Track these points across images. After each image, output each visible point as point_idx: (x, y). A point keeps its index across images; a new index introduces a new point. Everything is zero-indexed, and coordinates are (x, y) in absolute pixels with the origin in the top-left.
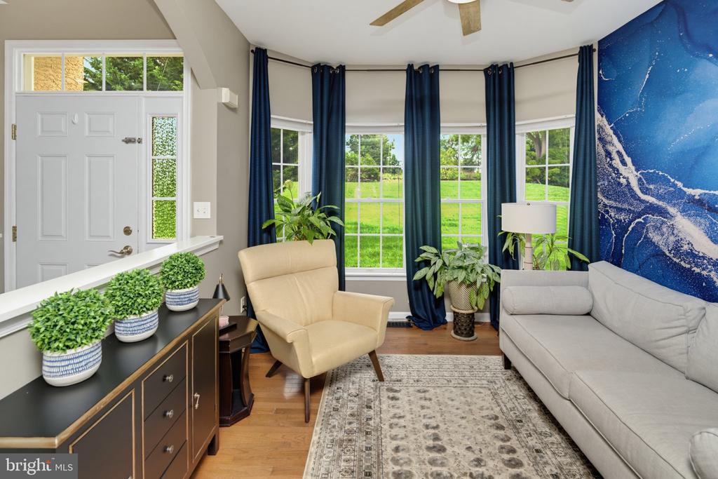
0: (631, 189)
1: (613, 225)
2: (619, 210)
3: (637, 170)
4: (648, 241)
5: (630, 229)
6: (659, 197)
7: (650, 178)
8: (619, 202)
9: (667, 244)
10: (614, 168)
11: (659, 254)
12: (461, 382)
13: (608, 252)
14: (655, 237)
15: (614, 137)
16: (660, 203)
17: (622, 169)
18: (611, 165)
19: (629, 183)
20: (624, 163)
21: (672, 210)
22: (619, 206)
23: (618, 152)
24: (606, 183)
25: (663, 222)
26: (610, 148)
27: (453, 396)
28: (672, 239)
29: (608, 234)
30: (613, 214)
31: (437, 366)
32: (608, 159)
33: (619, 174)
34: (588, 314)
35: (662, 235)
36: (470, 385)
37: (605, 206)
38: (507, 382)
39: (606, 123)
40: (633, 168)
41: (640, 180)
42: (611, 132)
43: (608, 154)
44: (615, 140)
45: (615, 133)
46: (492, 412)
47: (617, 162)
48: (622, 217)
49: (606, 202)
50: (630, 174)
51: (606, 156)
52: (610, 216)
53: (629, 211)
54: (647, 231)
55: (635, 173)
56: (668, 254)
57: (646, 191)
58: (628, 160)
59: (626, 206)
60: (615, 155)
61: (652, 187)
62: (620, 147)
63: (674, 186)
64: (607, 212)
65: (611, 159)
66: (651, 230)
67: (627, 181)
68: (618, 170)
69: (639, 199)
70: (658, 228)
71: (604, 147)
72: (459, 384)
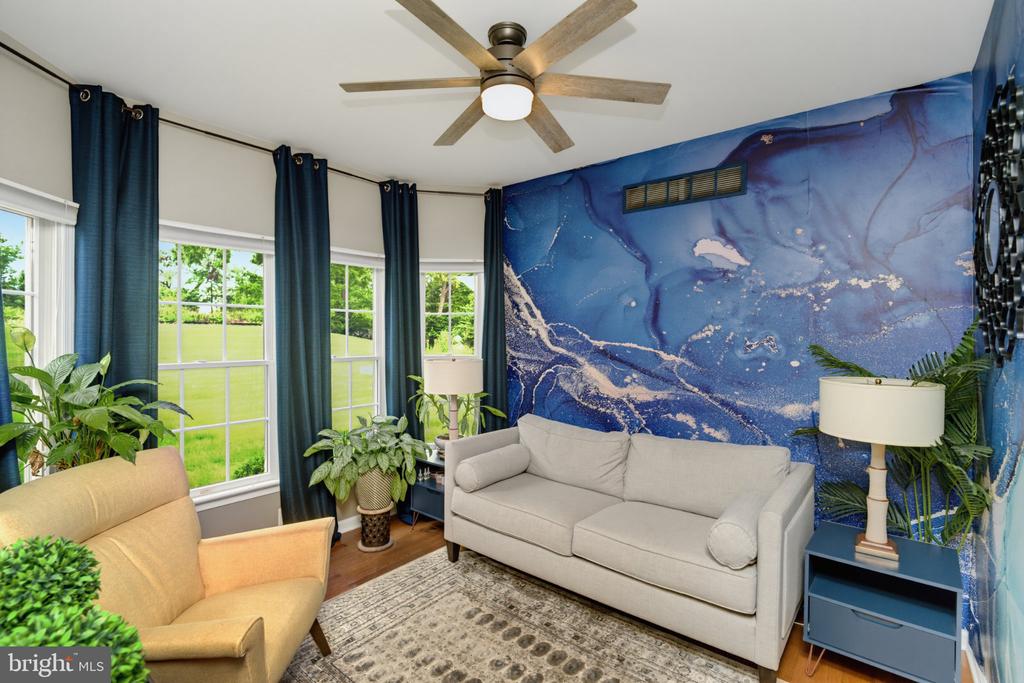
0: (540, 341)
1: (522, 377)
2: (529, 362)
3: (547, 323)
4: (560, 390)
5: (540, 379)
6: (569, 349)
7: (560, 331)
8: (529, 353)
9: (576, 391)
10: (522, 320)
11: (569, 400)
12: (424, 599)
13: (517, 404)
14: (566, 386)
15: (522, 289)
16: (570, 354)
17: (531, 321)
18: (518, 317)
19: (538, 336)
20: (533, 315)
21: (581, 360)
22: (529, 357)
23: (527, 304)
24: (513, 335)
25: (573, 371)
26: (517, 299)
27: (431, 619)
28: (581, 385)
29: (515, 387)
30: (521, 366)
31: (381, 597)
32: (516, 311)
33: (527, 326)
34: (525, 472)
35: (572, 383)
36: (436, 599)
37: (513, 358)
38: (467, 575)
39: (513, 273)
40: (543, 321)
41: (550, 332)
42: (519, 283)
43: (515, 305)
44: (523, 291)
45: (523, 284)
46: (482, 614)
47: (525, 314)
48: (531, 368)
49: (514, 354)
50: (539, 326)
51: (513, 307)
52: (519, 368)
53: (539, 362)
54: (558, 380)
55: (545, 325)
56: (577, 399)
57: (555, 343)
58: (538, 313)
59: (535, 358)
60: (522, 306)
61: (561, 339)
62: (528, 299)
63: (582, 338)
64: (515, 364)
65: (519, 310)
66: (561, 379)
67: (537, 333)
68: (526, 322)
69: (550, 351)
70: (568, 377)
71: (510, 297)
72: (425, 603)
